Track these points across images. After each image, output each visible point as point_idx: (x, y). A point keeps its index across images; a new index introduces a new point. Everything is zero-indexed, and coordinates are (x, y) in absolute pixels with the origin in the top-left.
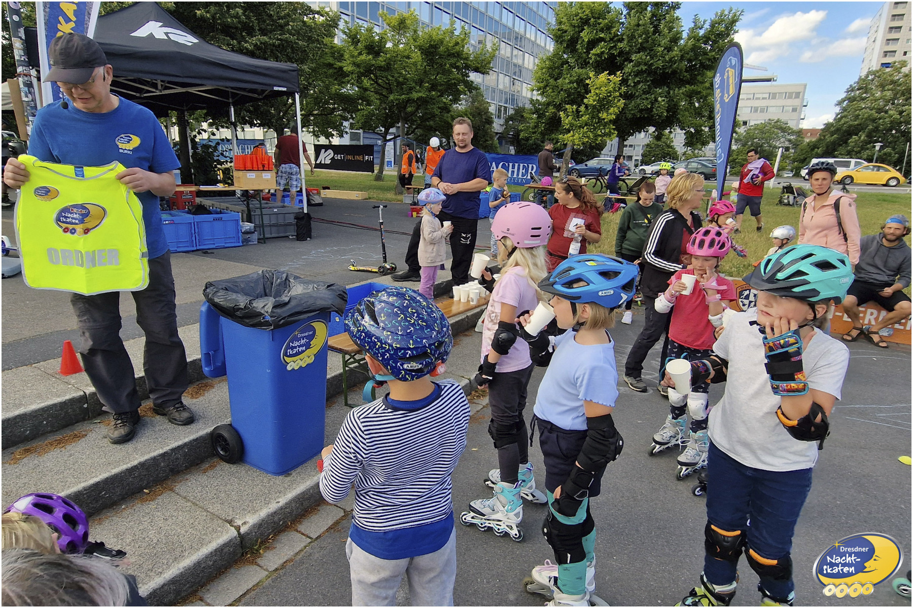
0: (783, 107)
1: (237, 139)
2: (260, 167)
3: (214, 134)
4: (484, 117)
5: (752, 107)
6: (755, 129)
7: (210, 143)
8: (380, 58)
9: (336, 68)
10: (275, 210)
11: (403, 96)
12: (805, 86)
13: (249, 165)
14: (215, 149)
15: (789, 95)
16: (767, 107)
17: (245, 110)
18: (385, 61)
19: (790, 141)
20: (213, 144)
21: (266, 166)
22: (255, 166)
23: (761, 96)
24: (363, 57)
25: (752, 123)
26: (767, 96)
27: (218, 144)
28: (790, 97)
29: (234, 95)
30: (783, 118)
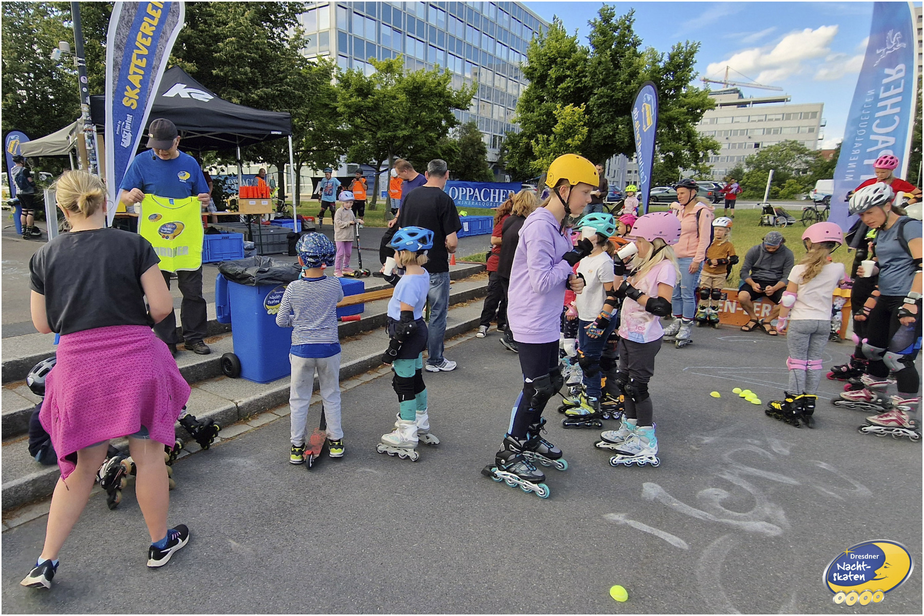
0: (799, 127)
1: (242, 174)
2: (260, 195)
3: (223, 171)
4: (476, 147)
5: (764, 129)
6: (769, 151)
7: (220, 178)
8: (369, 100)
9: (331, 108)
10: (272, 231)
11: (389, 134)
12: (822, 105)
13: (251, 195)
14: (224, 183)
15: (805, 116)
16: (781, 128)
17: (249, 150)
18: (373, 102)
19: (807, 162)
20: (222, 179)
21: (265, 195)
22: (256, 195)
23: (773, 117)
24: (353, 99)
25: (765, 145)
26: (780, 117)
27: (226, 178)
28: (806, 117)
29: (240, 138)
30: (800, 139)
